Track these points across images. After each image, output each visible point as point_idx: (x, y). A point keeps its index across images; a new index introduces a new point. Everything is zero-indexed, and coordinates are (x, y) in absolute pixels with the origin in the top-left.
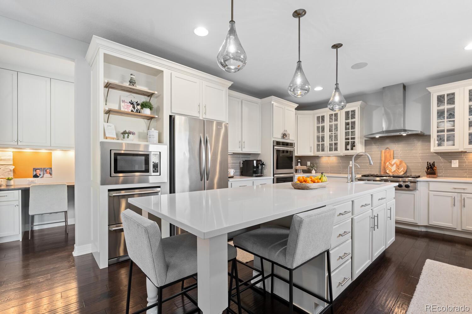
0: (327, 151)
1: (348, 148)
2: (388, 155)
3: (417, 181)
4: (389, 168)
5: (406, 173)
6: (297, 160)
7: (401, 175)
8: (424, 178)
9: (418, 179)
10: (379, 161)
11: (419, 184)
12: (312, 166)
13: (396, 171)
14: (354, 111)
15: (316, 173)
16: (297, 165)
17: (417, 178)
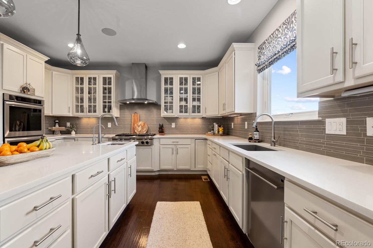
0: (86, 112)
1: (105, 111)
2: (136, 118)
3: (153, 138)
4: (137, 129)
5: (147, 132)
6: (55, 121)
7: (144, 134)
8: (157, 136)
9: (154, 137)
10: (130, 123)
11: (154, 140)
12: (72, 127)
13: (141, 131)
14: (110, 78)
15: (76, 134)
16: (55, 126)
17: (153, 135)
